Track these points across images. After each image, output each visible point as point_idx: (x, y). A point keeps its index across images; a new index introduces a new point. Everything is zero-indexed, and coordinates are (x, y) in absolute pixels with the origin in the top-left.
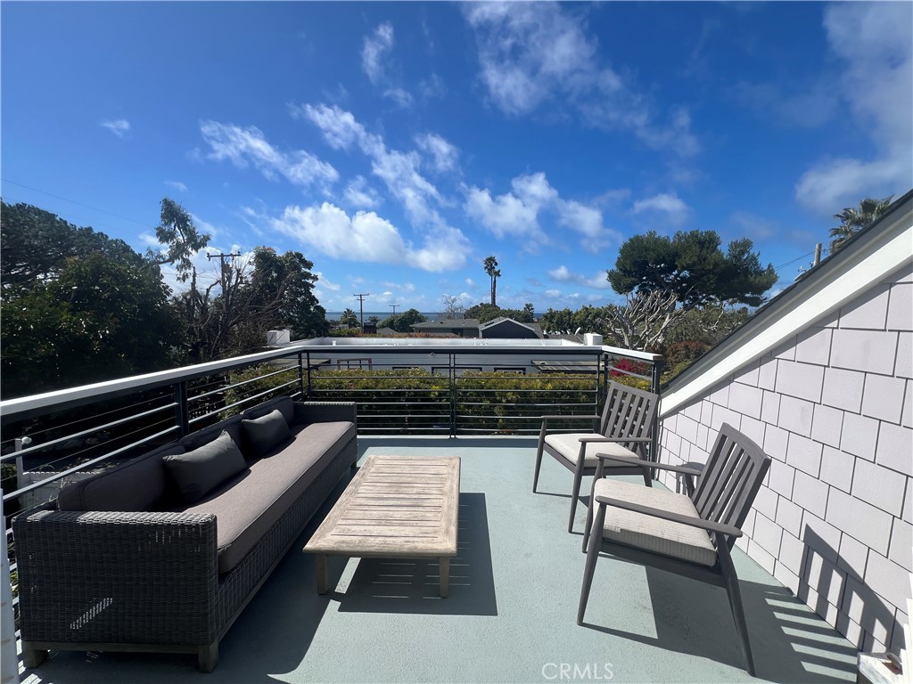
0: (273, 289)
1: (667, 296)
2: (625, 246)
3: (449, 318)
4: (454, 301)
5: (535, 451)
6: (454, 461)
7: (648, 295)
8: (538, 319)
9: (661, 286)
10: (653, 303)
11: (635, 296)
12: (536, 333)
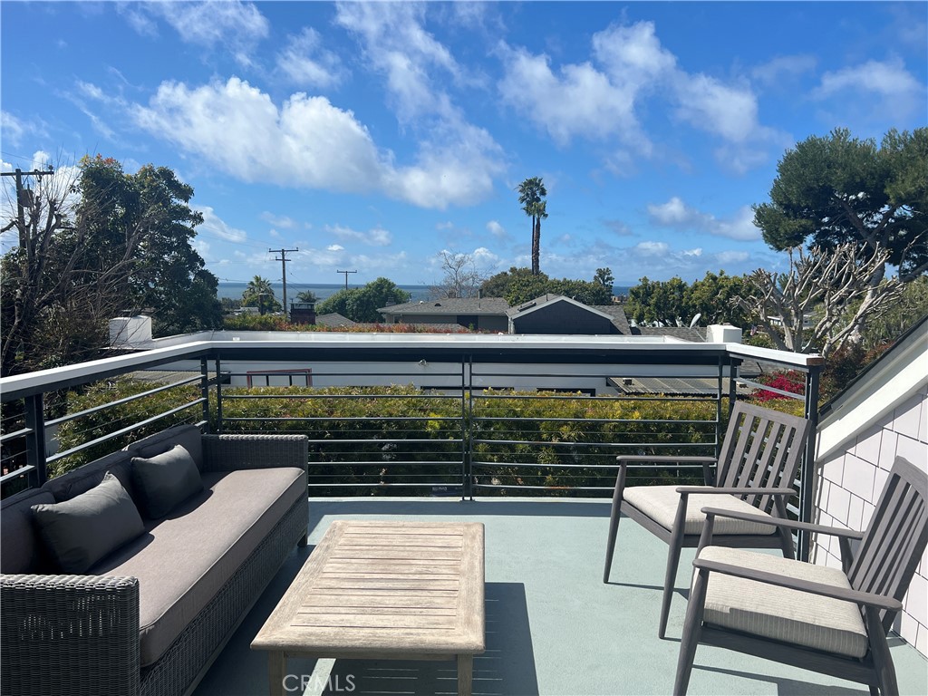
0: (118, 239)
1: (868, 253)
2: (790, 159)
3: (451, 295)
4: (461, 263)
5: (607, 521)
6: (473, 529)
7: (831, 252)
8: (622, 299)
9: (858, 233)
10: (840, 267)
11: (807, 254)
12: (616, 324)
